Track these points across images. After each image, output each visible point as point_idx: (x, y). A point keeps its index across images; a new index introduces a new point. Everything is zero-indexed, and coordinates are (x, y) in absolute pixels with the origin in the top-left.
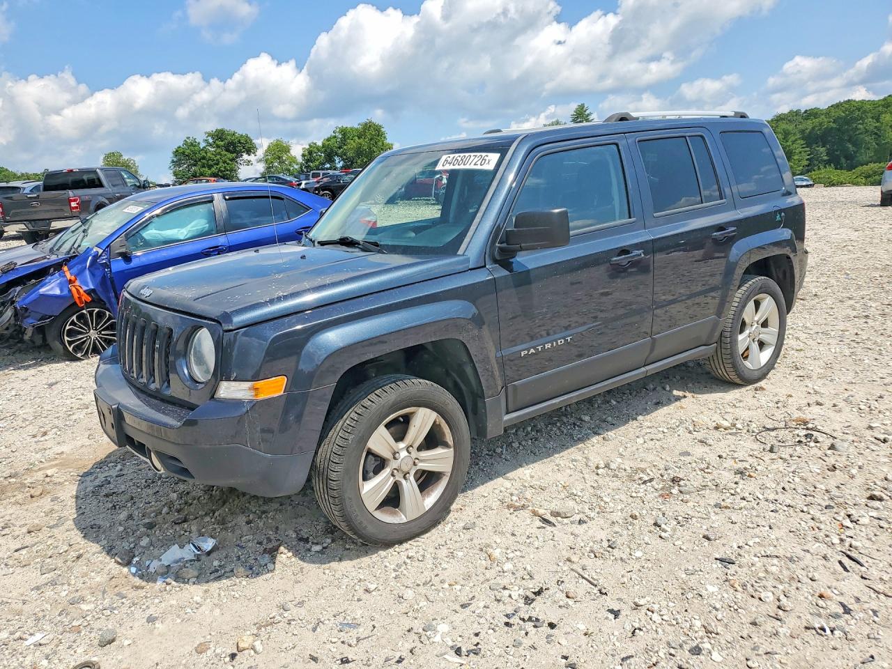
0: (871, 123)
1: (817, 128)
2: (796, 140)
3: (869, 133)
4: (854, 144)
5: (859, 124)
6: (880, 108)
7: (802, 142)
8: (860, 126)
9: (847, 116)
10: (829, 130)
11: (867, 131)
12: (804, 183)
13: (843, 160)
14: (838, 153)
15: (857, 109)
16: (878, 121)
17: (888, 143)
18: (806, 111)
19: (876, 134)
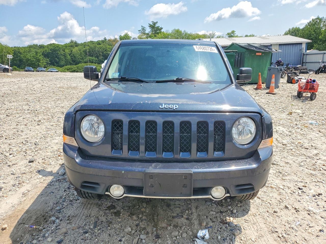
0: (62, 52)
1: (45, 52)
2: (40, 55)
3: (62, 55)
4: (58, 58)
5: (59, 52)
6: (64, 47)
7: (43, 56)
8: (59, 53)
9: (54, 49)
10: (49, 53)
11: (61, 55)
12: (55, 71)
13: (55, 64)
14: (53, 61)
15: (57, 47)
16: (64, 51)
17: (68, 59)
18: (40, 45)
19: (64, 56)
